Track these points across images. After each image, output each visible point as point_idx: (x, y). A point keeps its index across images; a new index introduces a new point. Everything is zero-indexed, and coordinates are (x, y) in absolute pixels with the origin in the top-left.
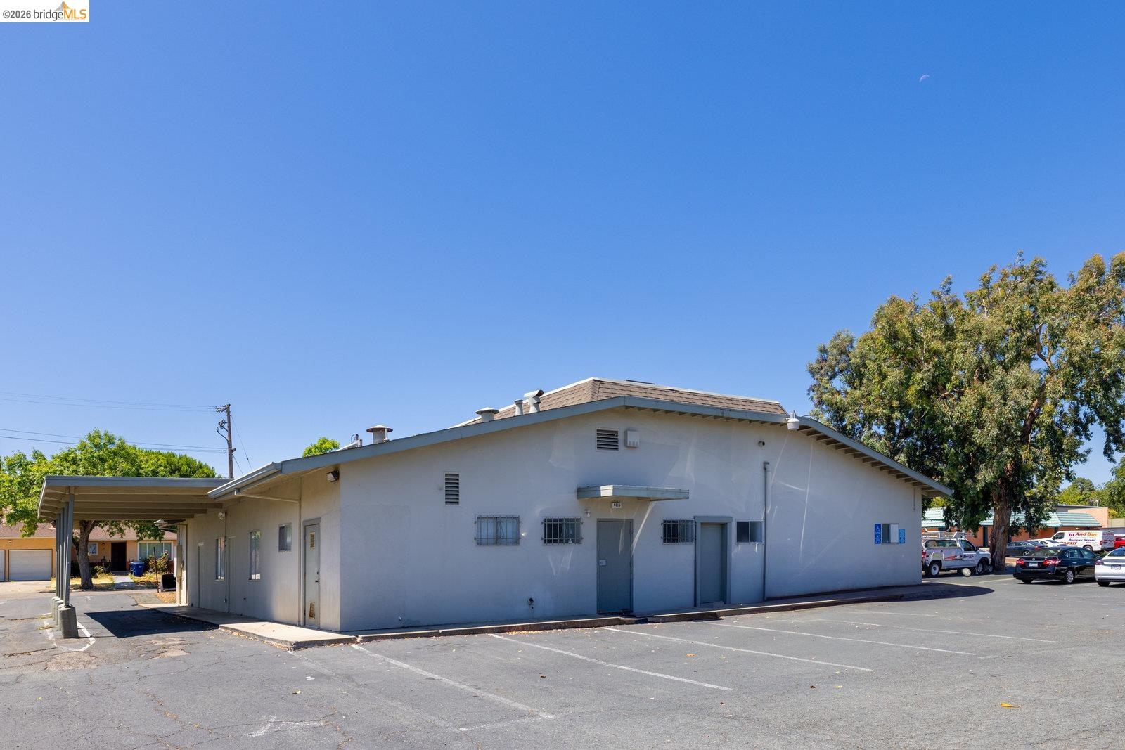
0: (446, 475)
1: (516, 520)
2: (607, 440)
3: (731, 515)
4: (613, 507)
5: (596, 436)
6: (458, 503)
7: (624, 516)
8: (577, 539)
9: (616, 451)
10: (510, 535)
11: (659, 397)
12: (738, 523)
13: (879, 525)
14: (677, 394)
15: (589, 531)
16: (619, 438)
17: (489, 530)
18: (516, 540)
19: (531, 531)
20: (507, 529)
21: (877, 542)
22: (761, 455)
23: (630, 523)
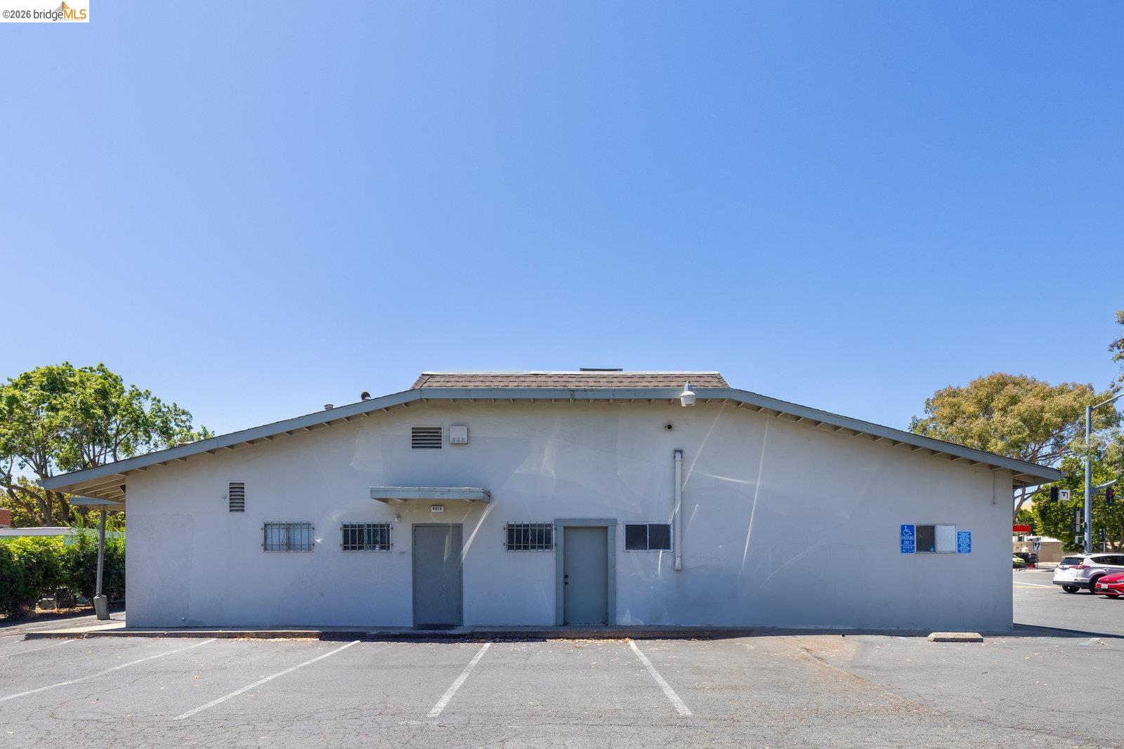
0: (231, 484)
1: (309, 526)
2: (426, 439)
3: (615, 516)
4: (432, 510)
5: (411, 435)
6: (243, 510)
7: (449, 519)
8: (385, 545)
9: (439, 450)
10: (305, 541)
11: (557, 384)
12: (627, 526)
13: (911, 527)
14: (543, 379)
15: (401, 537)
16: (442, 435)
17: (278, 536)
18: (310, 546)
19: (327, 537)
20: (298, 536)
21: (905, 550)
22: (669, 442)
23: (458, 528)
